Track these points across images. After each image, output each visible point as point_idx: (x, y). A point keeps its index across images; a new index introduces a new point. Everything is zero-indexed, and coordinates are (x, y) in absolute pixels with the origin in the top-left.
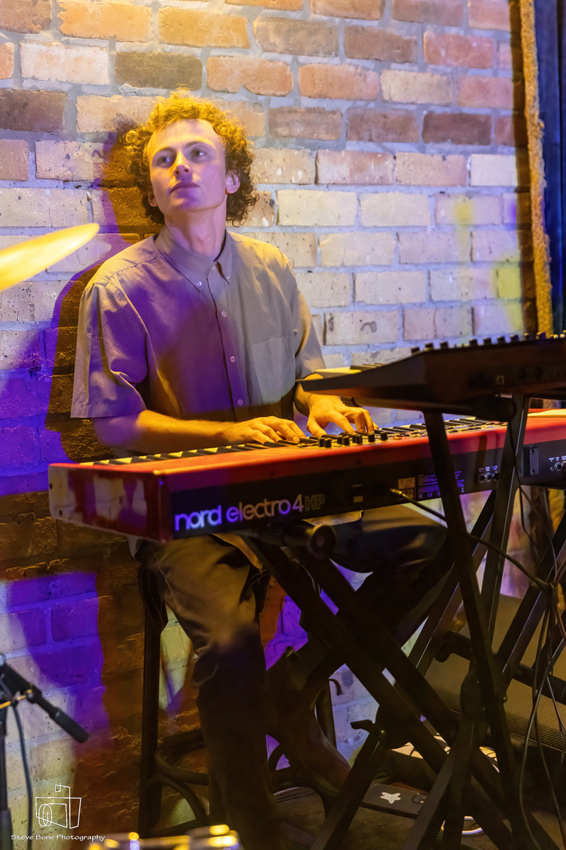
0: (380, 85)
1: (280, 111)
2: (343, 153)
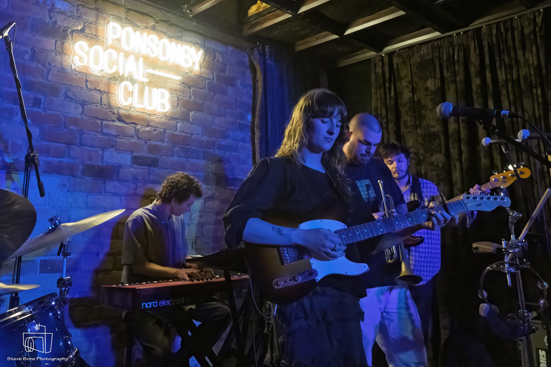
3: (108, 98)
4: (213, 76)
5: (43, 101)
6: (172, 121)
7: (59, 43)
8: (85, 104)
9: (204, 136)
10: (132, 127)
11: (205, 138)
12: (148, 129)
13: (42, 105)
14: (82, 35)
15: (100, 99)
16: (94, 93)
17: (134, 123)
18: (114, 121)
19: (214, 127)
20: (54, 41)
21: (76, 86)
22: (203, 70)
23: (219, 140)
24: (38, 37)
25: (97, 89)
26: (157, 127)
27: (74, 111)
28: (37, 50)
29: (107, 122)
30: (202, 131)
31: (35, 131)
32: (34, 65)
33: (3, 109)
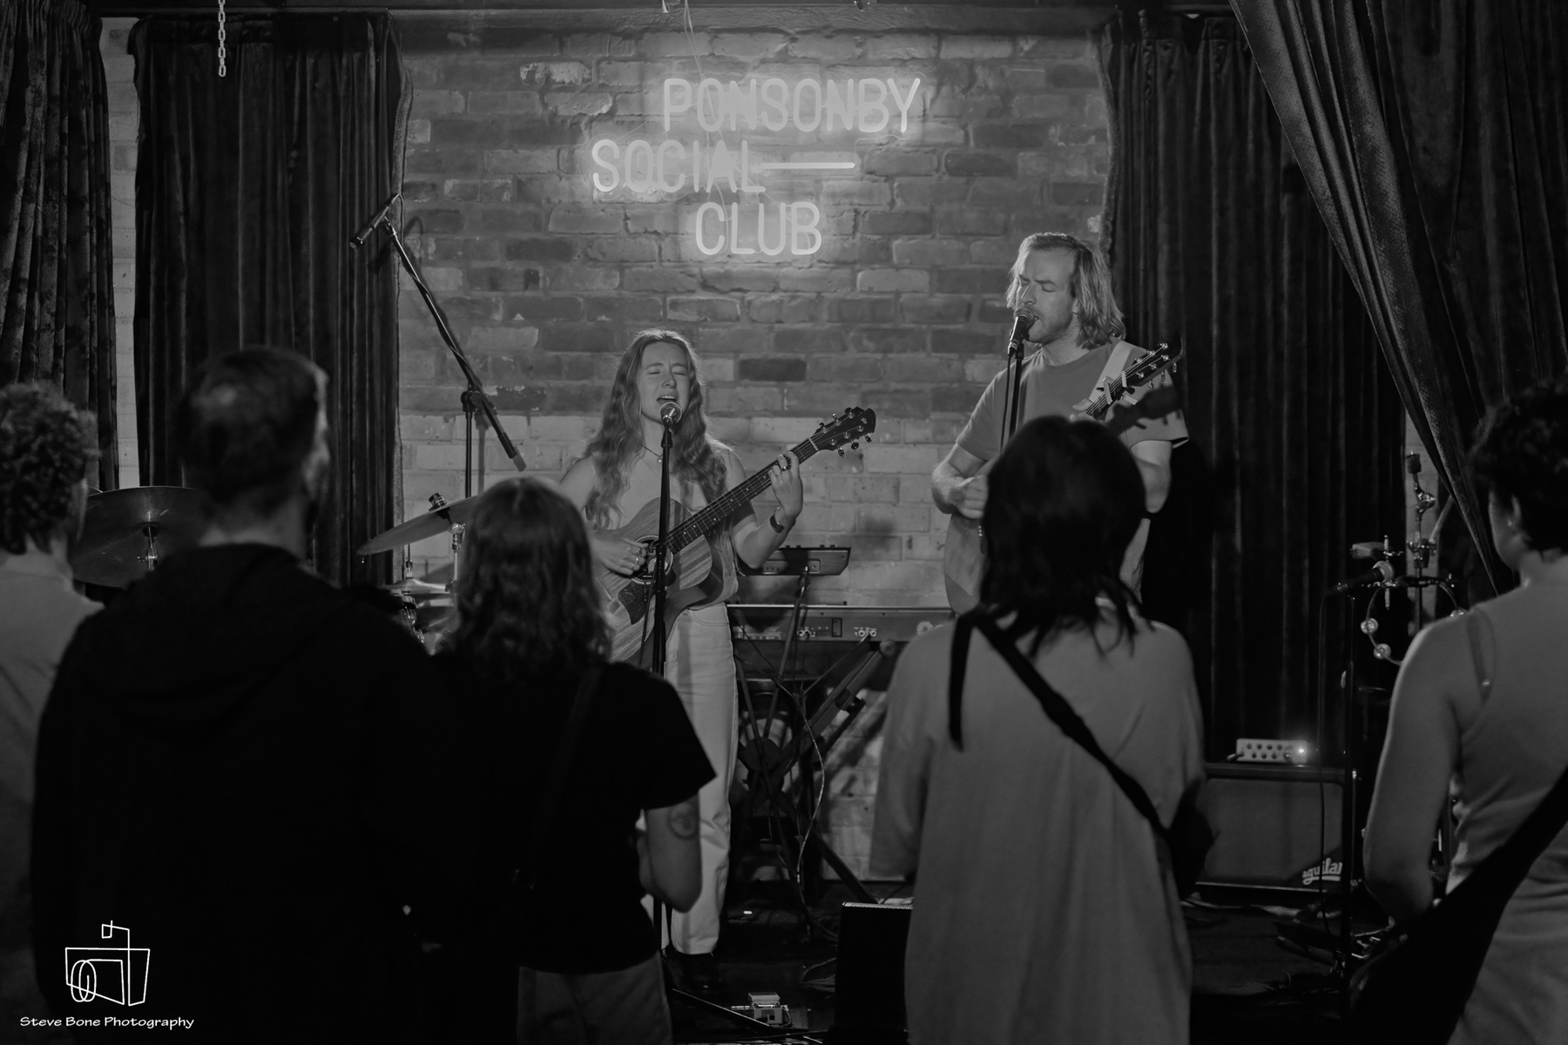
0: (964, 370)
1: (872, 393)
2: (927, 421)
3: (676, 243)
5: (541, 275)
6: (840, 271)
7: (564, 153)
8: (627, 267)
9: (937, 294)
10: (734, 297)
11: (939, 299)
12: (774, 297)
13: (541, 284)
14: (610, 123)
15: (657, 251)
16: (643, 240)
17: (739, 290)
18: (692, 292)
19: (967, 266)
20: (554, 152)
21: (604, 234)
22: (932, 125)
23: (987, 296)
24: (524, 153)
25: (649, 230)
26: (798, 291)
27: (603, 284)
28: (522, 177)
29: (674, 297)
30: (930, 283)
31: (532, 334)
32: (520, 209)
33: (473, 302)
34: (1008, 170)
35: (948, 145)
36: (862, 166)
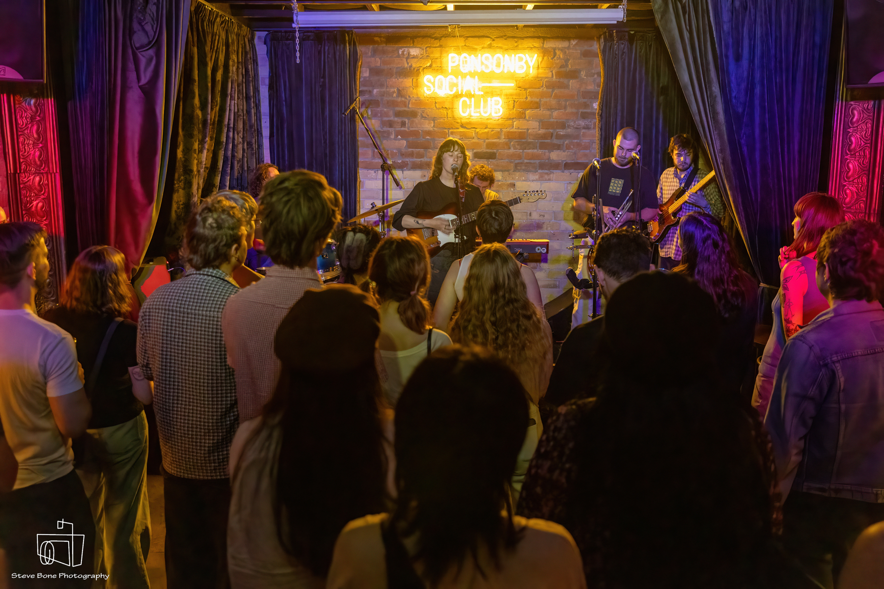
0: (549, 156)
2: (537, 173)
3: (453, 112)
4: (553, 74)
5: (407, 122)
6: (508, 122)
7: (414, 80)
8: (436, 120)
9: (542, 130)
10: (473, 131)
11: (542, 131)
12: (486, 130)
13: (407, 125)
14: (430, 70)
15: (446, 114)
16: (441, 110)
17: (474, 128)
18: (458, 128)
19: (552, 120)
20: (411, 80)
21: (428, 108)
22: (541, 71)
23: (558, 130)
24: (400, 80)
25: (443, 107)
26: (494, 128)
27: (428, 126)
28: (400, 89)
29: (452, 130)
30: (539, 125)
31: (404, 143)
32: (399, 99)
33: (383, 132)
34: (566, 87)
35: (546, 78)
36: (516, 85)
